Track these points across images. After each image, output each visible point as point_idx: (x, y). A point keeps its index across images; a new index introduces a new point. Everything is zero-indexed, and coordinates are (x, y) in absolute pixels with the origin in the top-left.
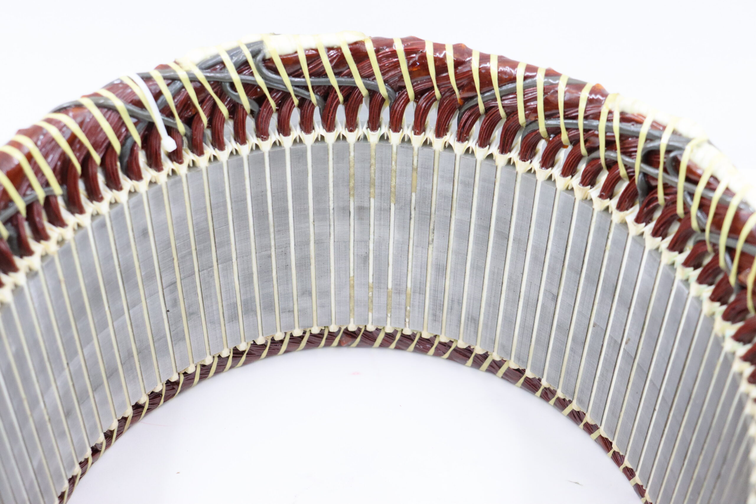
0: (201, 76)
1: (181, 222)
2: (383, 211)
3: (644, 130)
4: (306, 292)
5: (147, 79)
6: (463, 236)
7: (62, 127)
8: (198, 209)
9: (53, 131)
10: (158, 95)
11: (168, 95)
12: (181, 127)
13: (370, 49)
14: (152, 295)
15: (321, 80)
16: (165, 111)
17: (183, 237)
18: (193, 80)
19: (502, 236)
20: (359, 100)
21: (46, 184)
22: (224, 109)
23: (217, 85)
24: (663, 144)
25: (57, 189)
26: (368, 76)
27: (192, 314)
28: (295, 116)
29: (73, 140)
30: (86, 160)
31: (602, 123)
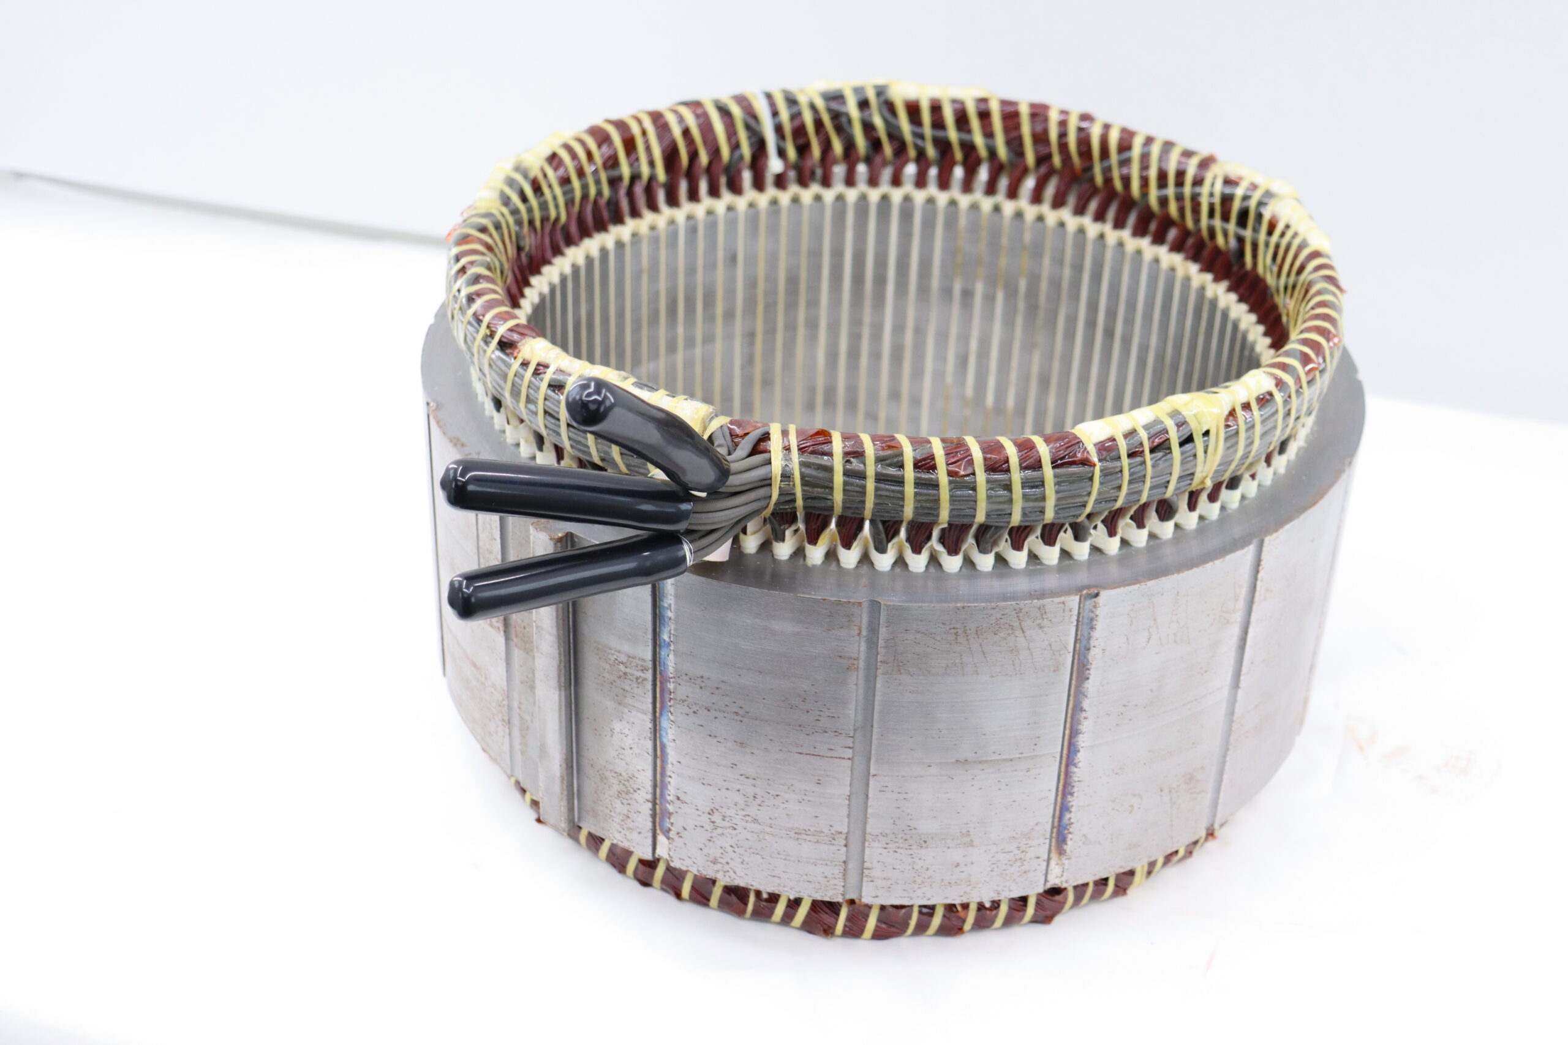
0: (820, 104)
1: (772, 260)
2: (990, 299)
3: (1239, 192)
4: (895, 395)
5: (769, 96)
6: (1070, 336)
7: (681, 119)
8: (794, 251)
9: (671, 119)
10: (775, 114)
11: (785, 115)
12: (792, 153)
13: (995, 108)
14: (729, 337)
15: (940, 134)
16: (779, 129)
17: (772, 279)
18: (813, 107)
19: (1109, 333)
20: (978, 162)
21: (652, 164)
22: (838, 147)
23: (836, 116)
24: (1252, 204)
25: (661, 175)
26: (989, 134)
27: (767, 383)
28: (911, 169)
29: (686, 133)
30: (694, 155)
31: (1205, 190)
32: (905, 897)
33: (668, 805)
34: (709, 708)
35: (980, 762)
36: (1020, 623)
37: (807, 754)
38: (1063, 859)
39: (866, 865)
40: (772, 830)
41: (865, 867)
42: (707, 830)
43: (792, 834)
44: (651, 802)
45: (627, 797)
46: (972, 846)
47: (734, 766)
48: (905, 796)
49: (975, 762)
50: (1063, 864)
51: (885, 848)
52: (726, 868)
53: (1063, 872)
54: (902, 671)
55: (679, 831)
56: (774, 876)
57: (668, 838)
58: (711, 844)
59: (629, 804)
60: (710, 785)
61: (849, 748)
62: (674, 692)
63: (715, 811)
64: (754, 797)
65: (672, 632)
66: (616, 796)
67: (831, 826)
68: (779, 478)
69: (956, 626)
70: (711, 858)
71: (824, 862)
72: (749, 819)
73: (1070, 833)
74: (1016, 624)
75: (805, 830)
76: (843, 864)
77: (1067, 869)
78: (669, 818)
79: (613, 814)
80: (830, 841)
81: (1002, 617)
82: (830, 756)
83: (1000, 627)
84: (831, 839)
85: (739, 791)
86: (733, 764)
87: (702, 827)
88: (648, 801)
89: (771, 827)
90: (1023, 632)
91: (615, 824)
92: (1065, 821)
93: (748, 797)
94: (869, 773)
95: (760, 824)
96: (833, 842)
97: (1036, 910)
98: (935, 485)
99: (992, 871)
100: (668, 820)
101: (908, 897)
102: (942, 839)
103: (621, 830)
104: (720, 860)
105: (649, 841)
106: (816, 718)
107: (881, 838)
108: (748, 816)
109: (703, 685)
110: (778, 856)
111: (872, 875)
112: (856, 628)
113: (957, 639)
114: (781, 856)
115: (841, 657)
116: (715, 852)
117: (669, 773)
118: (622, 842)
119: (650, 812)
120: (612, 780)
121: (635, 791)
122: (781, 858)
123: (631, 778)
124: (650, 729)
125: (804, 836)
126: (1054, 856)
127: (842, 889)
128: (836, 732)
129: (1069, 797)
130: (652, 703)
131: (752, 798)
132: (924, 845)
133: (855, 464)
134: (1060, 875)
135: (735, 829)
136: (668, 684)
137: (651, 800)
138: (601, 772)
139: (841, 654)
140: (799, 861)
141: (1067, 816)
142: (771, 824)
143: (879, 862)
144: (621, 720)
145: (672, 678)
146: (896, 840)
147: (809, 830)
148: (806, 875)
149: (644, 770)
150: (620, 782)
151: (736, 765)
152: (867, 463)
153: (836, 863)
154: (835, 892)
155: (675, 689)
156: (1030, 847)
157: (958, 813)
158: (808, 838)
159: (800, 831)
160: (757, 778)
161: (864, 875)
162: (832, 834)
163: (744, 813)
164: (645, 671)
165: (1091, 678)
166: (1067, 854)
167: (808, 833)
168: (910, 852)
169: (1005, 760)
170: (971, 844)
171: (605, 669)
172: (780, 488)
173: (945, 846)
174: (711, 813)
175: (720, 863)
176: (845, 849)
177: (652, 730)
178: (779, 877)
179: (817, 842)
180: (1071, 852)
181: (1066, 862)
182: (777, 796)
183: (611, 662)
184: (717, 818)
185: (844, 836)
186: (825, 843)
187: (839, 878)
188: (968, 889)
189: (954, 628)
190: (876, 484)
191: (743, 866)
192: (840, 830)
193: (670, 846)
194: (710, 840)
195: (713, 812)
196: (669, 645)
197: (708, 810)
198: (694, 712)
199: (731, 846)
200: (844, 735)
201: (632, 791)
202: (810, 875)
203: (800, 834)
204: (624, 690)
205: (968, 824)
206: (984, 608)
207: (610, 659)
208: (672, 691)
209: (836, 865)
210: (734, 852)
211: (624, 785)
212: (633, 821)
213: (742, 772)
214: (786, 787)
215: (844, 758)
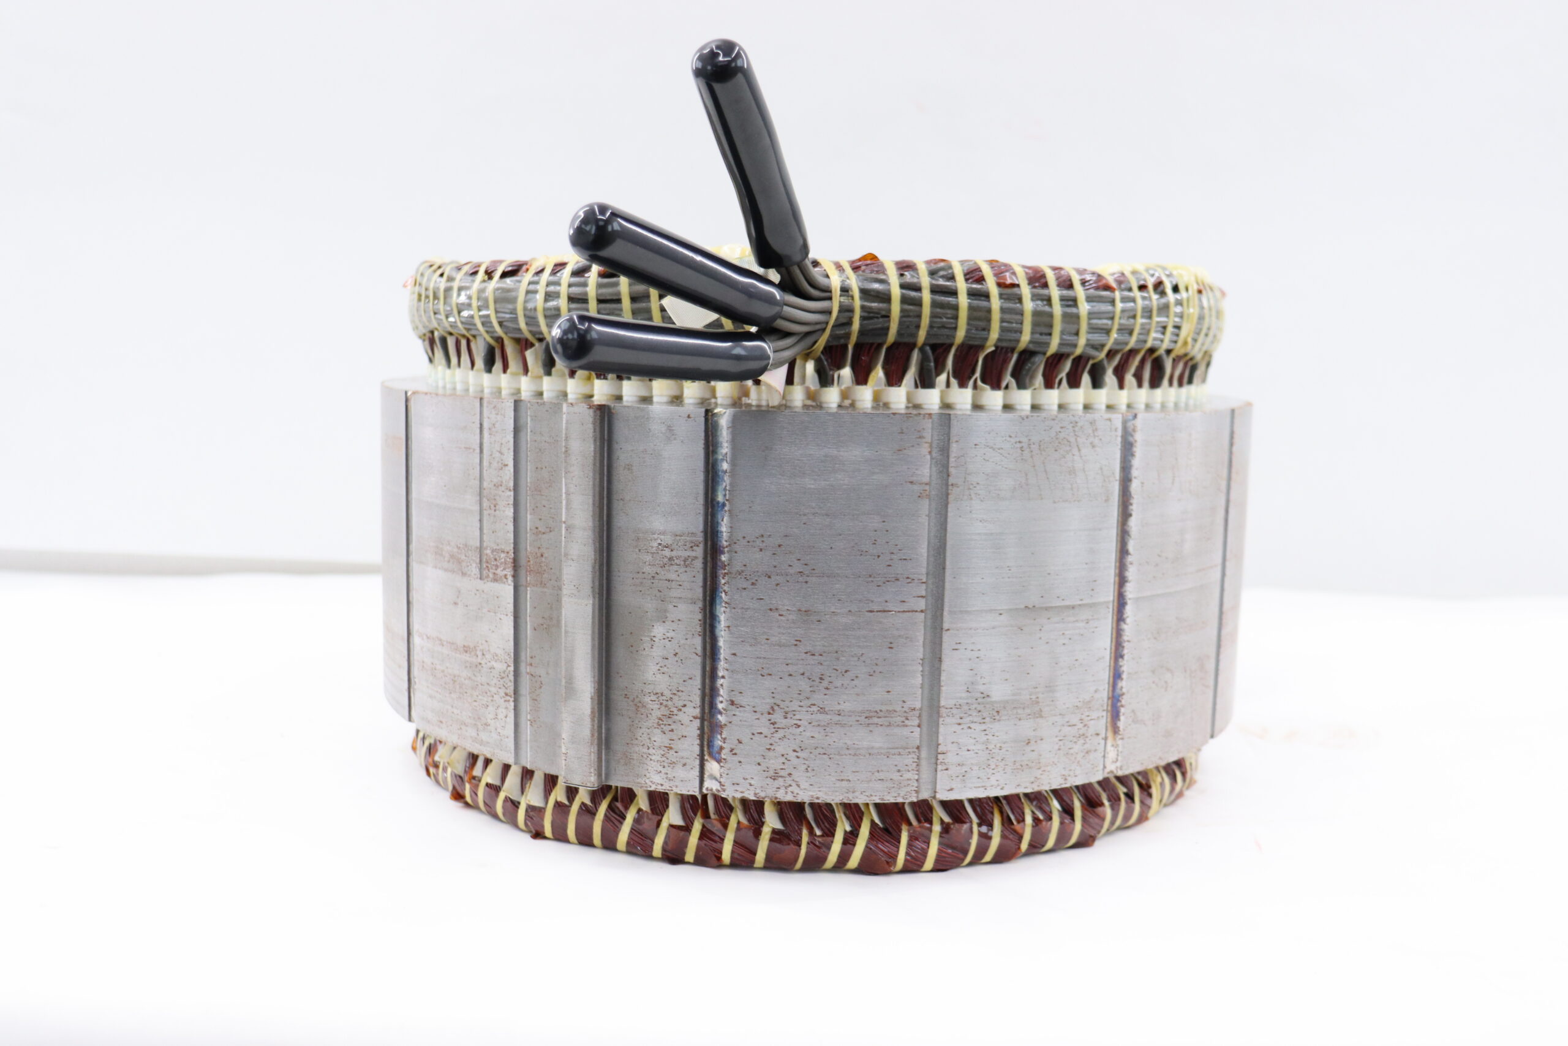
32: (979, 787)
33: (719, 717)
34: (769, 574)
35: (1047, 609)
36: (1076, 439)
37: (877, 611)
38: (1117, 739)
39: (941, 749)
40: (840, 718)
41: (939, 751)
42: (766, 737)
43: (862, 719)
44: (699, 718)
45: (670, 721)
46: (1041, 717)
47: (798, 643)
48: (976, 654)
49: (1041, 608)
50: (1118, 745)
51: (959, 724)
52: (789, 781)
53: (1118, 755)
54: (973, 496)
55: (733, 747)
56: (842, 780)
57: (719, 761)
58: (771, 754)
59: (672, 730)
60: (770, 675)
61: (922, 597)
62: (728, 565)
63: (776, 708)
64: (821, 679)
65: (728, 488)
66: (655, 725)
67: (904, 702)
68: (839, 292)
69: (1021, 440)
70: (771, 773)
71: (896, 751)
72: (815, 709)
73: (1122, 706)
74: (1072, 440)
75: (876, 712)
76: (916, 750)
77: (1121, 752)
78: (721, 734)
79: (651, 751)
80: (903, 722)
81: (1061, 430)
82: (902, 610)
83: (1060, 443)
84: (903, 719)
85: (803, 674)
86: (797, 640)
87: (761, 733)
88: (695, 718)
89: (839, 715)
90: (1079, 450)
91: (654, 764)
92: (1118, 691)
93: (813, 681)
94: (942, 629)
95: (827, 714)
96: (907, 722)
97: (1083, 826)
98: (986, 296)
99: (1059, 749)
100: (719, 737)
101: (983, 787)
102: (1014, 708)
103: (660, 768)
104: (782, 773)
105: (696, 772)
106: (888, 563)
107: (955, 711)
108: (814, 705)
109: (762, 545)
110: (847, 752)
111: (946, 761)
112: (927, 445)
113: (1022, 454)
114: (850, 752)
115: (911, 482)
116: (775, 763)
117: (720, 674)
118: (662, 785)
119: (698, 732)
120: (651, 705)
121: (680, 710)
122: (850, 754)
123: (674, 694)
124: (700, 620)
125: (875, 720)
126: (1110, 734)
127: (916, 784)
128: (908, 578)
129: (1120, 660)
130: (702, 587)
131: (818, 680)
132: (997, 718)
133: (909, 277)
134: (1115, 760)
135: (799, 726)
136: (723, 556)
137: (699, 715)
138: (637, 700)
139: (911, 479)
140: (870, 754)
141: (1120, 684)
142: (839, 711)
143: (953, 743)
144: (664, 622)
145: (727, 547)
146: (970, 713)
147: (881, 711)
148: (878, 771)
149: (691, 679)
150: (661, 704)
151: (800, 641)
152: (921, 274)
153: (909, 750)
154: (909, 789)
155: (730, 560)
156: (1091, 720)
157: (1028, 674)
158: (880, 721)
159: (871, 714)
160: (825, 652)
161: (939, 761)
162: (905, 712)
163: (809, 702)
164: (695, 548)
165: (1134, 513)
166: (1120, 733)
167: (881, 714)
168: (983, 727)
169: (1068, 607)
170: (1040, 715)
171: (645, 563)
172: (840, 302)
173: (1017, 718)
174: (771, 712)
175: (781, 777)
176: (919, 729)
177: (702, 622)
178: (849, 780)
179: (890, 725)
180: (1124, 730)
181: (1120, 742)
182: (846, 671)
183: (654, 550)
184: (778, 716)
185: (917, 713)
186: (898, 726)
187: (913, 770)
188: (1038, 773)
189: (1020, 442)
190: (932, 296)
191: (809, 774)
192: (913, 707)
193: (722, 770)
194: (769, 749)
195: (773, 710)
196: (724, 505)
197: (767, 708)
198: (753, 584)
199: (794, 751)
200: (916, 581)
201: (676, 712)
202: (882, 771)
203: (871, 717)
204: (669, 581)
205: (1037, 688)
206: (1045, 418)
207: (652, 547)
208: (726, 563)
209: (909, 752)
210: (798, 757)
211: (666, 706)
212: (676, 752)
213: (809, 648)
214: (856, 659)
215: (917, 611)
